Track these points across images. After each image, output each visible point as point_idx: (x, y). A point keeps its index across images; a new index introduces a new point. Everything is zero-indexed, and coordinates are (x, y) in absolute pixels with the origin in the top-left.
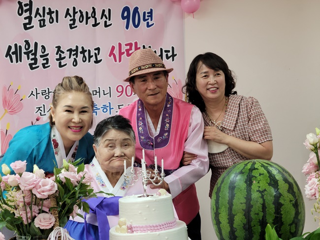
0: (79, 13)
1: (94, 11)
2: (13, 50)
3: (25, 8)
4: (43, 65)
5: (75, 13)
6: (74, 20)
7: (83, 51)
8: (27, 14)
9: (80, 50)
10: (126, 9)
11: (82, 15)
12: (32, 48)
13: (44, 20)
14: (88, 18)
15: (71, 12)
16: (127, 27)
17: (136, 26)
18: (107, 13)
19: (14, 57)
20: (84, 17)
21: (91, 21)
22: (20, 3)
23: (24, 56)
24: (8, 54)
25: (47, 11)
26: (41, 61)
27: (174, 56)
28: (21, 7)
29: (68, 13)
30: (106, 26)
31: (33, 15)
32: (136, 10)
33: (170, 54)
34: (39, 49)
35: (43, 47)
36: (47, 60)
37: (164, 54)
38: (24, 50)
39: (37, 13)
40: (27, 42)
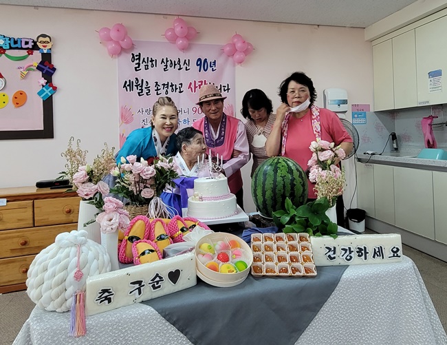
0: (170, 62)
1: (179, 61)
2: (128, 83)
3: (136, 58)
4: (147, 93)
5: (167, 61)
6: (166, 66)
7: (172, 85)
8: (137, 61)
9: (170, 84)
10: (199, 60)
11: (171, 63)
12: (140, 82)
13: (148, 66)
14: (175, 65)
15: (165, 61)
16: (200, 71)
17: (205, 71)
18: (187, 62)
19: (128, 88)
20: (173, 64)
21: (178, 66)
22: (133, 55)
23: (135, 88)
24: (125, 86)
25: (150, 59)
26: (145, 91)
27: (228, 89)
28: (133, 57)
29: (163, 61)
30: (186, 70)
31: (141, 62)
32: (205, 60)
33: (226, 88)
34: (144, 83)
35: (147, 82)
36: (149, 90)
37: (223, 88)
38: (135, 84)
39: (144, 61)
40: (137, 79)
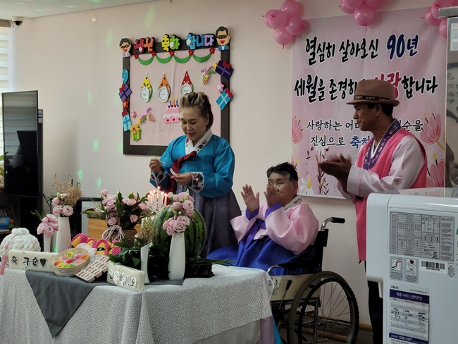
0: (351, 46)
1: (364, 43)
2: (299, 84)
3: (311, 45)
4: (320, 97)
5: (348, 45)
6: (346, 53)
7: (351, 84)
8: (311, 51)
9: (348, 82)
10: (393, 38)
11: (353, 48)
12: (313, 82)
13: (323, 55)
14: (358, 50)
15: (345, 46)
16: (391, 58)
17: (400, 55)
18: (374, 44)
19: (299, 90)
20: (355, 50)
21: (361, 53)
22: (308, 40)
23: (306, 89)
24: (296, 89)
25: (326, 46)
26: (318, 94)
27: (434, 86)
28: (308, 44)
29: (342, 47)
30: (373, 57)
31: (316, 51)
32: (401, 37)
33: (431, 85)
34: (319, 81)
35: (321, 80)
36: (323, 92)
37: (426, 84)
38: (306, 84)
39: (319, 49)
40: (309, 76)
